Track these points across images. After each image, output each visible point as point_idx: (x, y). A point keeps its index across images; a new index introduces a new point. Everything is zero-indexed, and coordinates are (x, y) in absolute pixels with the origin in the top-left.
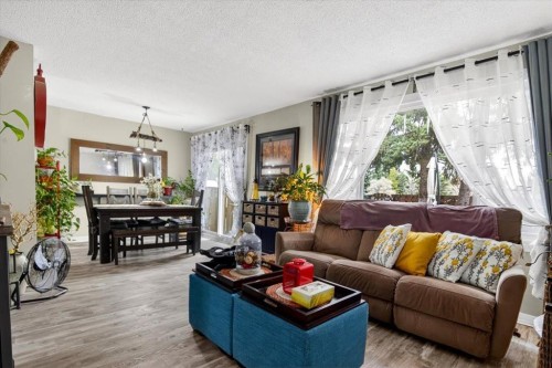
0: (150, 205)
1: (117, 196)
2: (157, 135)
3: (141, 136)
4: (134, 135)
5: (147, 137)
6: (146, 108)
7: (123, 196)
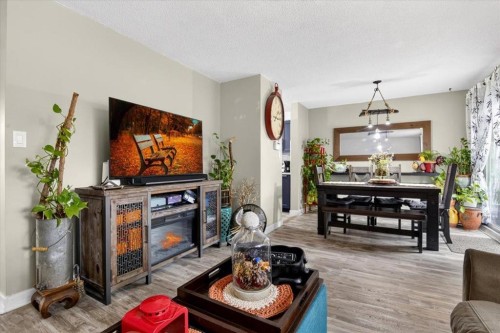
0: (374, 183)
1: (358, 174)
2: (392, 107)
3: (370, 112)
4: (363, 114)
5: (379, 112)
6: (377, 82)
7: (364, 174)
